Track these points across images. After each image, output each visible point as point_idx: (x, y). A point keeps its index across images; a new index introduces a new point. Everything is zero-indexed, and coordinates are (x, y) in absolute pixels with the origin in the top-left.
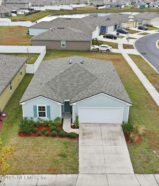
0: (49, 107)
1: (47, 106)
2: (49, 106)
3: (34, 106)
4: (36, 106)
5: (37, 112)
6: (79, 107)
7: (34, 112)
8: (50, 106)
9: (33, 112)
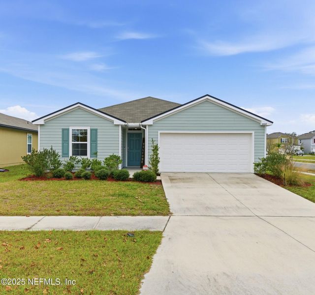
0: (94, 132)
1: (91, 130)
2: (96, 130)
3: (63, 130)
4: (68, 130)
5: (68, 144)
6: (159, 132)
7: (63, 144)
8: (98, 131)
9: (61, 145)
